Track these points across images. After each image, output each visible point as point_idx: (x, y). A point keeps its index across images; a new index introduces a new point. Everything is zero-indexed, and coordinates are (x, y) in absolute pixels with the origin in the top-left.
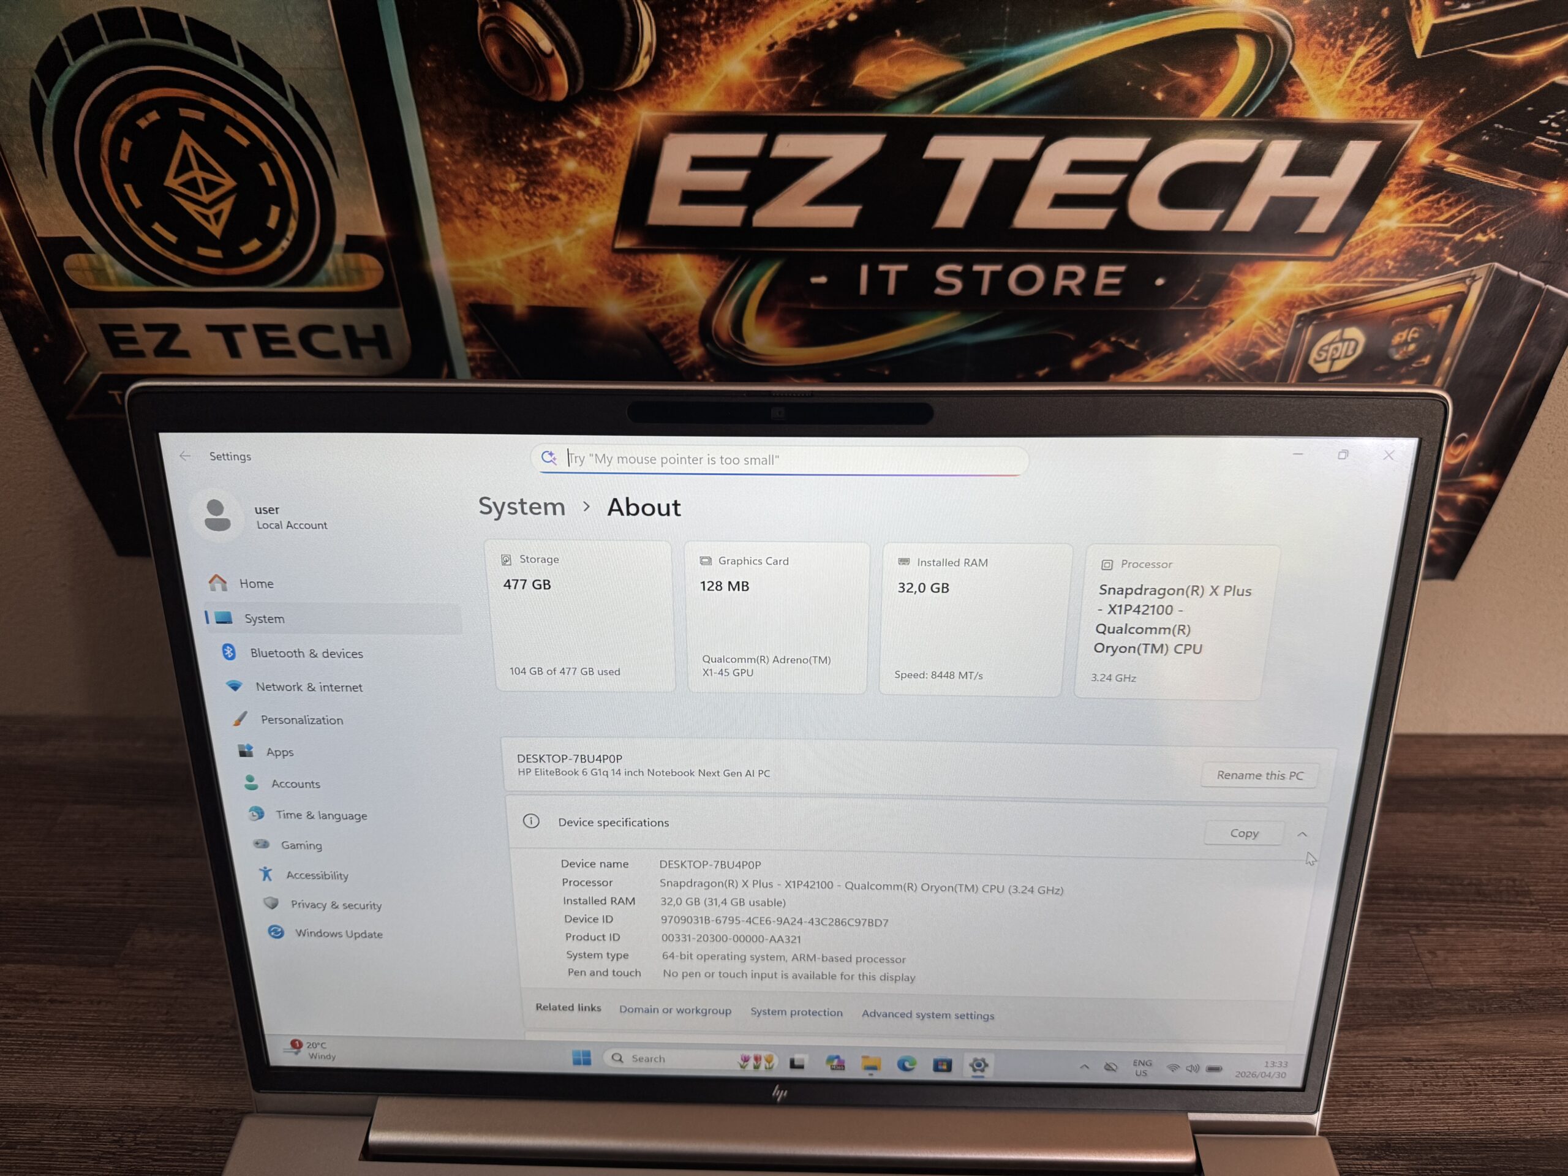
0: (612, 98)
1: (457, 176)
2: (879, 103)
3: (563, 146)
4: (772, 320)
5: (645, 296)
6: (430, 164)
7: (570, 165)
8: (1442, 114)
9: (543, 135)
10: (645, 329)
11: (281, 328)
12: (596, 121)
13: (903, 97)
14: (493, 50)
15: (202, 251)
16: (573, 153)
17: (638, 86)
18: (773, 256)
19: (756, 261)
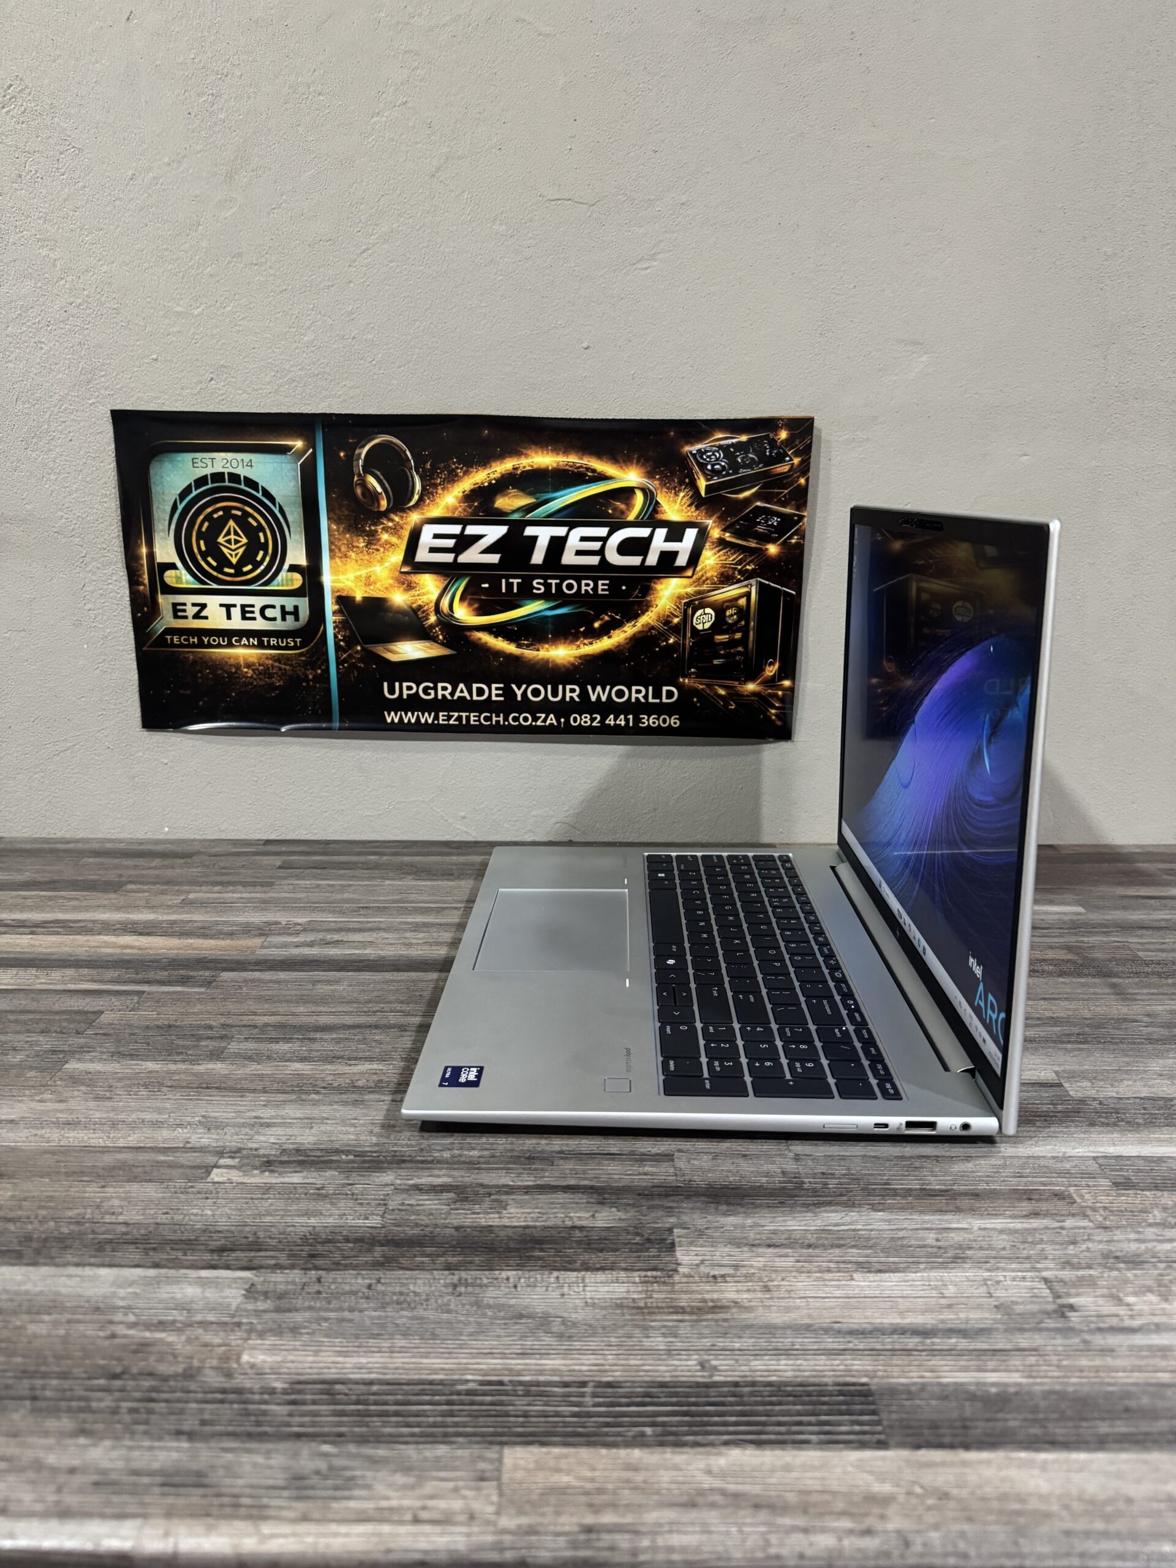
0: (403, 510)
1: (339, 540)
2: (506, 514)
3: (383, 529)
4: (466, 604)
5: (412, 592)
6: (330, 535)
7: (385, 537)
8: (718, 518)
9: (375, 524)
10: (411, 607)
11: (253, 606)
12: (397, 519)
13: (514, 512)
14: (359, 491)
15: (226, 570)
16: (387, 531)
17: (413, 506)
18: (466, 575)
19: (459, 577)
